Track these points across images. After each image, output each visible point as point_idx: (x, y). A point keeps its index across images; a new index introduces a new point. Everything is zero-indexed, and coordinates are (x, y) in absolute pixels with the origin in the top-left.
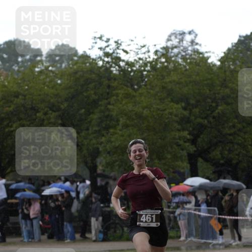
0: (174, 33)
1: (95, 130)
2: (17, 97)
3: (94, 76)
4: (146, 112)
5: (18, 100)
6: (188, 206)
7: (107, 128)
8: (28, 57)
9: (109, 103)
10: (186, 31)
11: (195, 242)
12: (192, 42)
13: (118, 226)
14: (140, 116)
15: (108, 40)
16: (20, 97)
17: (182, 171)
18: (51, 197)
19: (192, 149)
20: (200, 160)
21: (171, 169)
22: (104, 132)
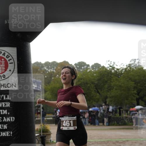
0: (133, 60)
3: (106, 73)
4: (122, 85)
6: (136, 115)
8: (85, 67)
9: (111, 82)
10: (137, 59)
12: (138, 62)
13: (113, 121)
14: (120, 86)
15: (111, 62)
16: (82, 80)
17: (134, 104)
18: (92, 111)
19: (138, 97)
20: (140, 100)
22: (109, 91)
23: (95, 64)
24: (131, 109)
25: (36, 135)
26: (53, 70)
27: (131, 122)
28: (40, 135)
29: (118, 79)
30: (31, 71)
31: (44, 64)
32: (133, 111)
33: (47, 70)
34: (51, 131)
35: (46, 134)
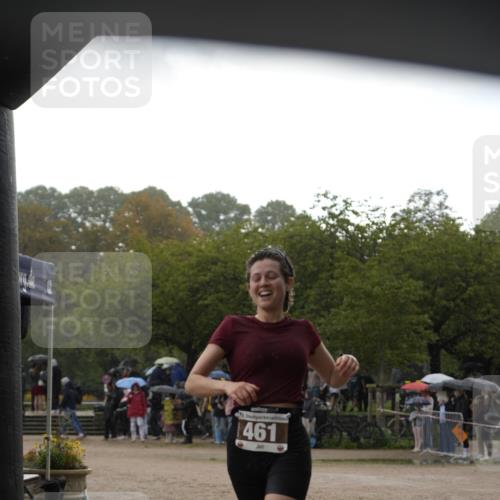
0: (419, 193)
1: (312, 310)
2: (215, 263)
3: (314, 241)
4: (377, 289)
5: (217, 268)
6: (424, 409)
7: (328, 307)
8: (232, 215)
9: (332, 277)
10: (434, 191)
11: (432, 455)
12: (441, 205)
13: (335, 430)
14: (368, 295)
15: (335, 198)
16: (219, 264)
17: (420, 364)
19: (434, 338)
20: (443, 352)
21: (406, 362)
22: (324, 313)
23: (271, 204)
24: (408, 386)
25: (27, 477)
26: (105, 221)
27: (404, 436)
28: (43, 476)
29: (362, 266)
30: (13, 222)
31: (67, 196)
32: (413, 394)
33: (79, 220)
34: (85, 462)
35: (67, 475)
